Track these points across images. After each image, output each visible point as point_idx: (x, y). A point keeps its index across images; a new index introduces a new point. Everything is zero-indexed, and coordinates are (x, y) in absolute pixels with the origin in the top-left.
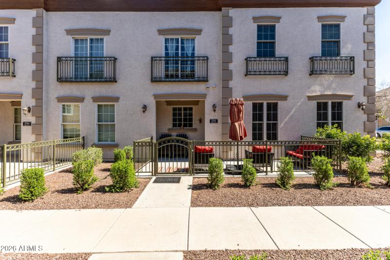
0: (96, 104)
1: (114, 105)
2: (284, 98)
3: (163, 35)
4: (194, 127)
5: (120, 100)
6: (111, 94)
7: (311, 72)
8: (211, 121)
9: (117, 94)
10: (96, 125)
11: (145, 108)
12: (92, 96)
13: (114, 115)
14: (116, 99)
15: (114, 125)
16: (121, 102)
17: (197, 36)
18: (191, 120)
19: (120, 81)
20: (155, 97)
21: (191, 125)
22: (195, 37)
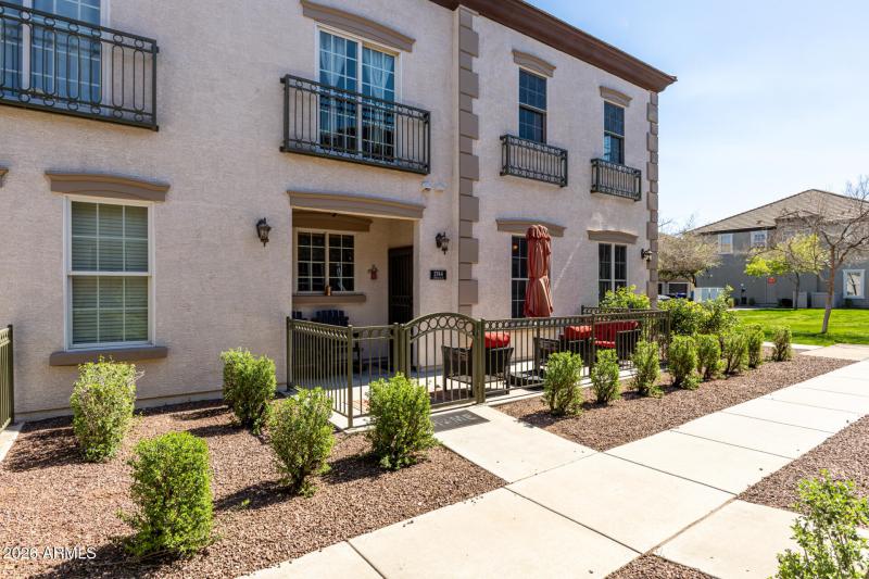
0: (65, 201)
1: (145, 209)
2: (558, 230)
3: (317, 20)
4: (357, 289)
5: (172, 193)
6: (134, 170)
7: (593, 186)
8: (433, 275)
9: (159, 174)
10: (65, 279)
11: (262, 229)
12: (47, 167)
13: (145, 246)
14: (159, 191)
15: (145, 280)
16: (174, 200)
17: (403, 54)
18: (349, 270)
19: (170, 129)
20: (291, 198)
21: (349, 285)
22: (398, 54)
